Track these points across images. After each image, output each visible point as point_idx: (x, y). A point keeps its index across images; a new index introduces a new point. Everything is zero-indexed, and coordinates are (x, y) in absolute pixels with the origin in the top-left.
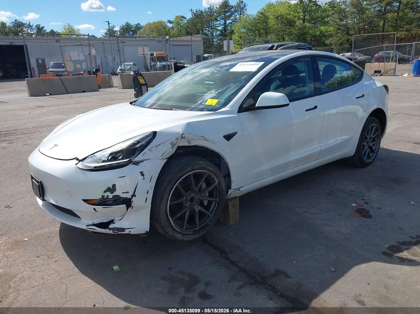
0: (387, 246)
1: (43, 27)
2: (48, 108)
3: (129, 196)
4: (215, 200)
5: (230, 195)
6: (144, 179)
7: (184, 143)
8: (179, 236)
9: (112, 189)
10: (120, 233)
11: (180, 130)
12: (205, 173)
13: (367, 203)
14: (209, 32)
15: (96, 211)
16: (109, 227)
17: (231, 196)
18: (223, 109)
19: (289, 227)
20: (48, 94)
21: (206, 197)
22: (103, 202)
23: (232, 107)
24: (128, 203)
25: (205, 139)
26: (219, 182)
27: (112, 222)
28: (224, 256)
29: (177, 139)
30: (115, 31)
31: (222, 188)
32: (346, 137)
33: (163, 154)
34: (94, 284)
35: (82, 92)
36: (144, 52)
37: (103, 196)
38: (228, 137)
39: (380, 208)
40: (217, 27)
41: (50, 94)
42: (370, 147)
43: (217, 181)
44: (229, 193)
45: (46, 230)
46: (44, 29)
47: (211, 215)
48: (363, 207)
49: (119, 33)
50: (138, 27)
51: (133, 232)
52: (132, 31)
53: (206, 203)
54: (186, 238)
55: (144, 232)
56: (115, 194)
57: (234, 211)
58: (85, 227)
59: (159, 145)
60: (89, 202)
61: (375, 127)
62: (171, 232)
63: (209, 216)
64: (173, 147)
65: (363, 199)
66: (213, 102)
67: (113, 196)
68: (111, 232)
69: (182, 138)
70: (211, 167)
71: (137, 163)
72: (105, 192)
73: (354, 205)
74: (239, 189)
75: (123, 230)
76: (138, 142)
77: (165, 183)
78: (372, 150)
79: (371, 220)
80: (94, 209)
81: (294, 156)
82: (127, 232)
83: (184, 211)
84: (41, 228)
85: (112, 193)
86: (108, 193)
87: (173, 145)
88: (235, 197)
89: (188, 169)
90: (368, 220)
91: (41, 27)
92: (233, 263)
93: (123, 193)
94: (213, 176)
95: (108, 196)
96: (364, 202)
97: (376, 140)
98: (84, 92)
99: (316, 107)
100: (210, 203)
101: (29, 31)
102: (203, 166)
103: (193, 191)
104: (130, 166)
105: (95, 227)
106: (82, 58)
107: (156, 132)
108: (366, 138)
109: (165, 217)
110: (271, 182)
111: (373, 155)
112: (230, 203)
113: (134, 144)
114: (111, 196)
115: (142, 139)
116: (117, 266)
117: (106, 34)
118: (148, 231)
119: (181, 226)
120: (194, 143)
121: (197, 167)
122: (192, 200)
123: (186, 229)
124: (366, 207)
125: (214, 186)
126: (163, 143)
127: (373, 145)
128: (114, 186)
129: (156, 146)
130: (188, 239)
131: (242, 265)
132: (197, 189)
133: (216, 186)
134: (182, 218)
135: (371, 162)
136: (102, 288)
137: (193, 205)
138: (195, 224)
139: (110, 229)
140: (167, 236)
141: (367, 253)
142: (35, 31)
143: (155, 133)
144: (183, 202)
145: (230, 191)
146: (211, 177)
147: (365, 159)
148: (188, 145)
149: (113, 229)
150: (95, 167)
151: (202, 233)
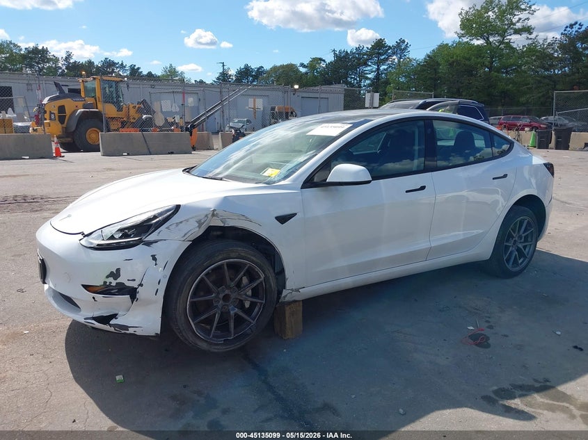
0: (495, 388)
1: (139, 68)
2: (118, 172)
3: (134, 284)
4: (260, 301)
5: (284, 297)
6: (156, 264)
7: (217, 223)
8: (204, 346)
9: (116, 274)
10: (123, 332)
11: (212, 206)
12: (245, 264)
13: (491, 327)
14: (355, 81)
15: (95, 301)
16: (110, 323)
17: (287, 299)
18: (282, 183)
19: (366, 349)
20: (126, 154)
21: (247, 296)
22: (106, 290)
23: (295, 180)
24: (132, 293)
25: (247, 219)
26: (266, 279)
27: (114, 316)
28: (263, 378)
29: (206, 216)
30: (230, 76)
31: (271, 286)
32: (475, 232)
33: (186, 234)
34: (85, 395)
35: (169, 153)
36: (254, 106)
37: (105, 282)
38: (283, 219)
39: (507, 336)
40: (367, 74)
41: (128, 155)
42: (518, 250)
43: (262, 276)
44: (284, 294)
45: (54, 323)
46: (140, 71)
47: (252, 321)
48: (482, 332)
49: (234, 78)
50: (260, 71)
51: (139, 332)
52: (252, 76)
53: (247, 305)
54: (214, 349)
55: (153, 334)
56: (119, 280)
57: (293, 320)
58: (82, 321)
59: (181, 222)
60: (89, 289)
61: (526, 221)
62: (191, 339)
63: (251, 323)
64: (199, 227)
65: (487, 322)
66: (273, 172)
67: (117, 283)
68: (112, 329)
69: (213, 215)
70: (254, 256)
71: (149, 244)
72: (107, 277)
73: (472, 328)
74: (297, 290)
75: (126, 328)
76: (155, 217)
77: (186, 273)
78: (521, 254)
79: (487, 350)
80: (94, 298)
81: (385, 252)
82: (131, 331)
83: (212, 313)
84: (50, 320)
85: (115, 279)
86: (111, 279)
87: (200, 224)
88: (295, 301)
89: (220, 257)
90: (481, 351)
91: (136, 68)
92: (271, 388)
93: (128, 280)
94: (257, 269)
95: (111, 283)
96: (487, 324)
97: (529, 239)
98: (172, 153)
99: (423, 188)
100: (253, 305)
101: (121, 73)
102: (243, 254)
103: (228, 287)
104: (141, 246)
105: (93, 322)
106: (176, 109)
107: (180, 205)
108: (510, 236)
109: (183, 317)
110: (351, 286)
111: (523, 261)
112: (287, 308)
113: (149, 220)
114: (114, 283)
115: (160, 214)
116: (121, 376)
117: (218, 79)
118: (159, 333)
119: (208, 332)
120: (230, 223)
121: (233, 255)
122: (226, 298)
123: (213, 337)
124: (487, 332)
125: (258, 282)
126: (187, 220)
127: (525, 247)
128: (118, 270)
129: (177, 223)
130: (216, 351)
131: (281, 393)
132: (233, 284)
133: (261, 282)
134: (209, 321)
135: (521, 271)
136: (92, 401)
137: (227, 305)
138: (228, 331)
139: (111, 325)
140: (187, 342)
141: (461, 394)
142: (128, 73)
143: (178, 207)
144: (212, 300)
145: (285, 292)
146: (254, 270)
147: (509, 266)
148: (222, 225)
149: (115, 326)
150: (98, 245)
151: (238, 345)
